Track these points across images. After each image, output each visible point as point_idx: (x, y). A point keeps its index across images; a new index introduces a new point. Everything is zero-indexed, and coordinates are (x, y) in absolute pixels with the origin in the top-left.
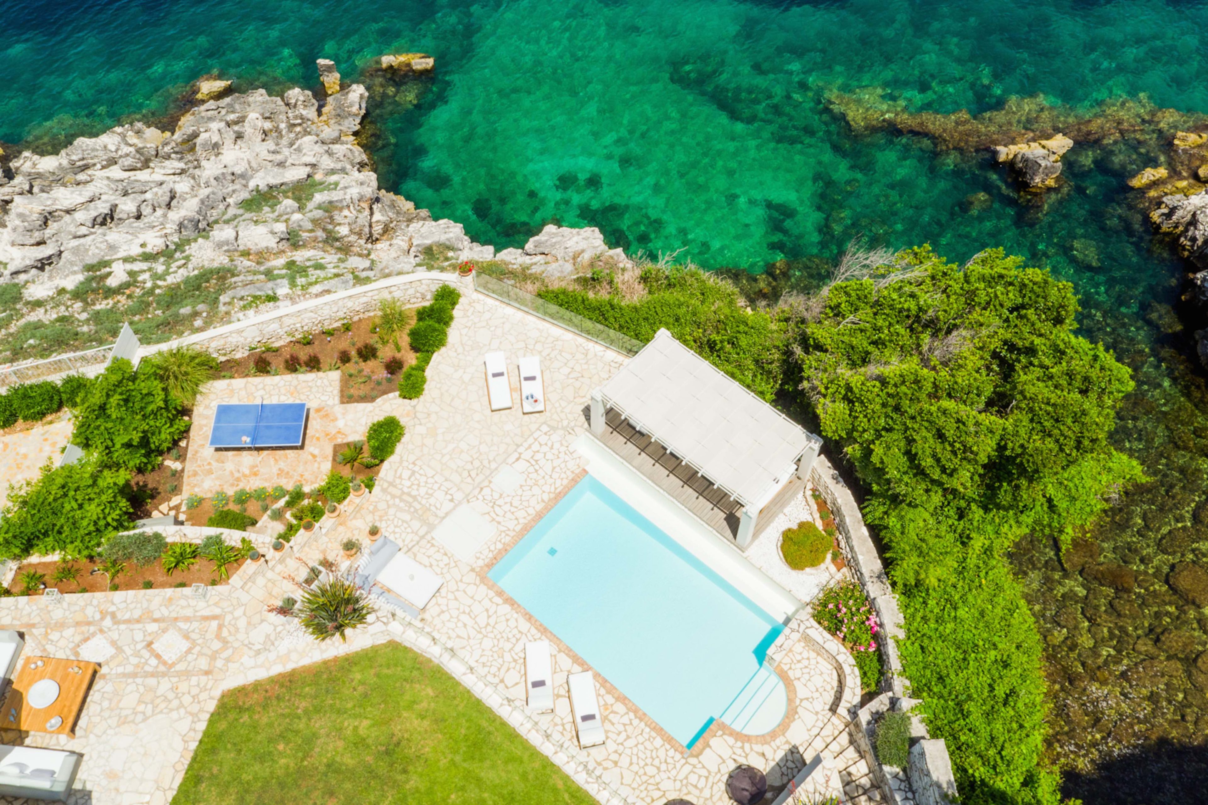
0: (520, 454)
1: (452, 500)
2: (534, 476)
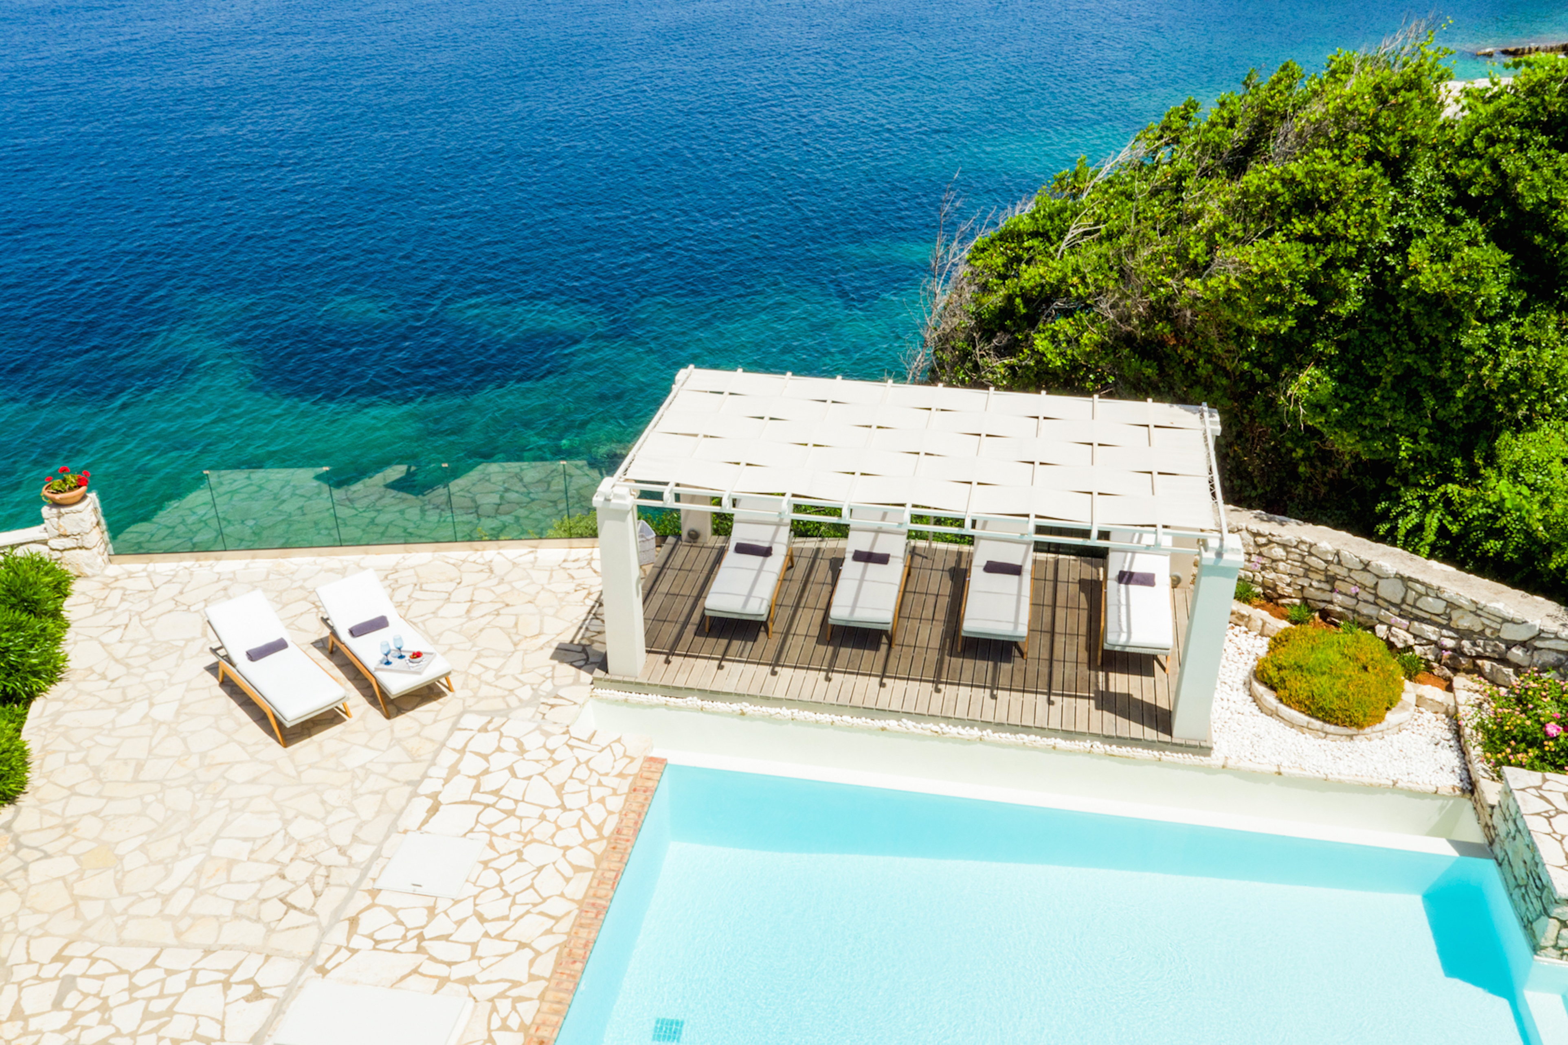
0: (435, 796)
1: (258, 994)
2: (512, 824)
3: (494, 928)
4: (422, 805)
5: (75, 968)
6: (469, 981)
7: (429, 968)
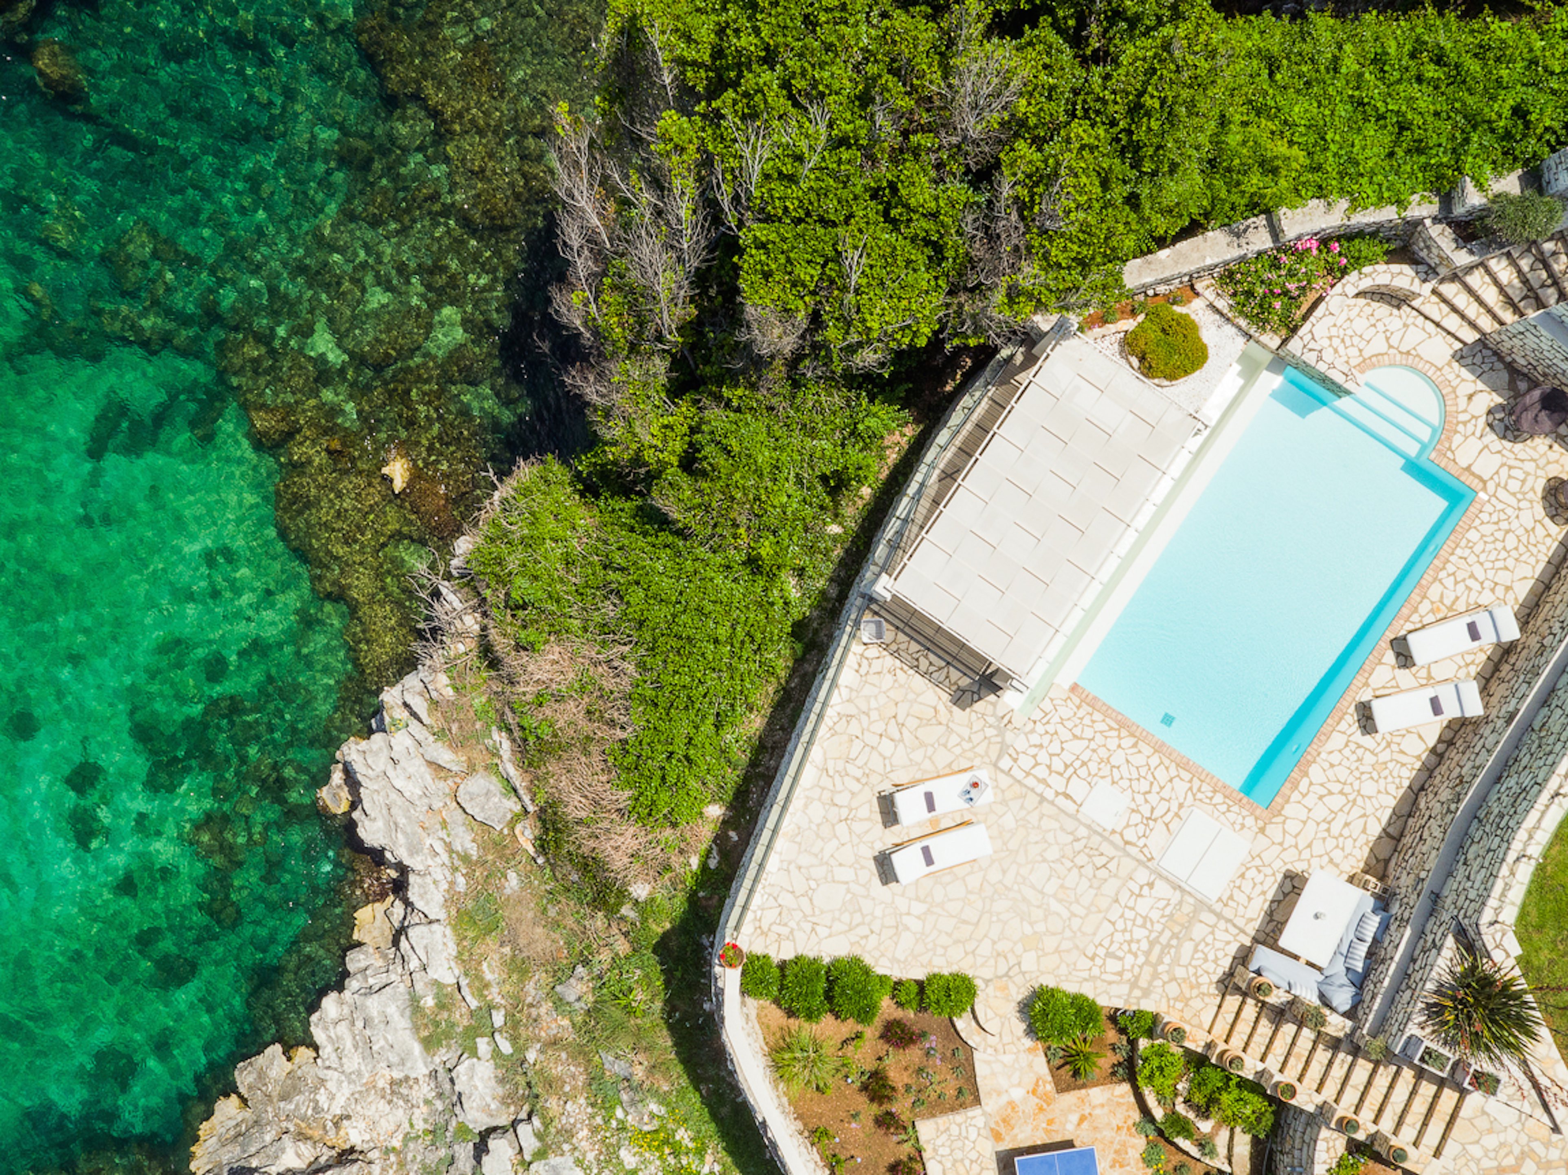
0: (1057, 794)
1: (1151, 885)
2: (1093, 767)
3: (1156, 788)
4: (1061, 801)
5: (1101, 952)
6: (1181, 806)
7: (1167, 819)
